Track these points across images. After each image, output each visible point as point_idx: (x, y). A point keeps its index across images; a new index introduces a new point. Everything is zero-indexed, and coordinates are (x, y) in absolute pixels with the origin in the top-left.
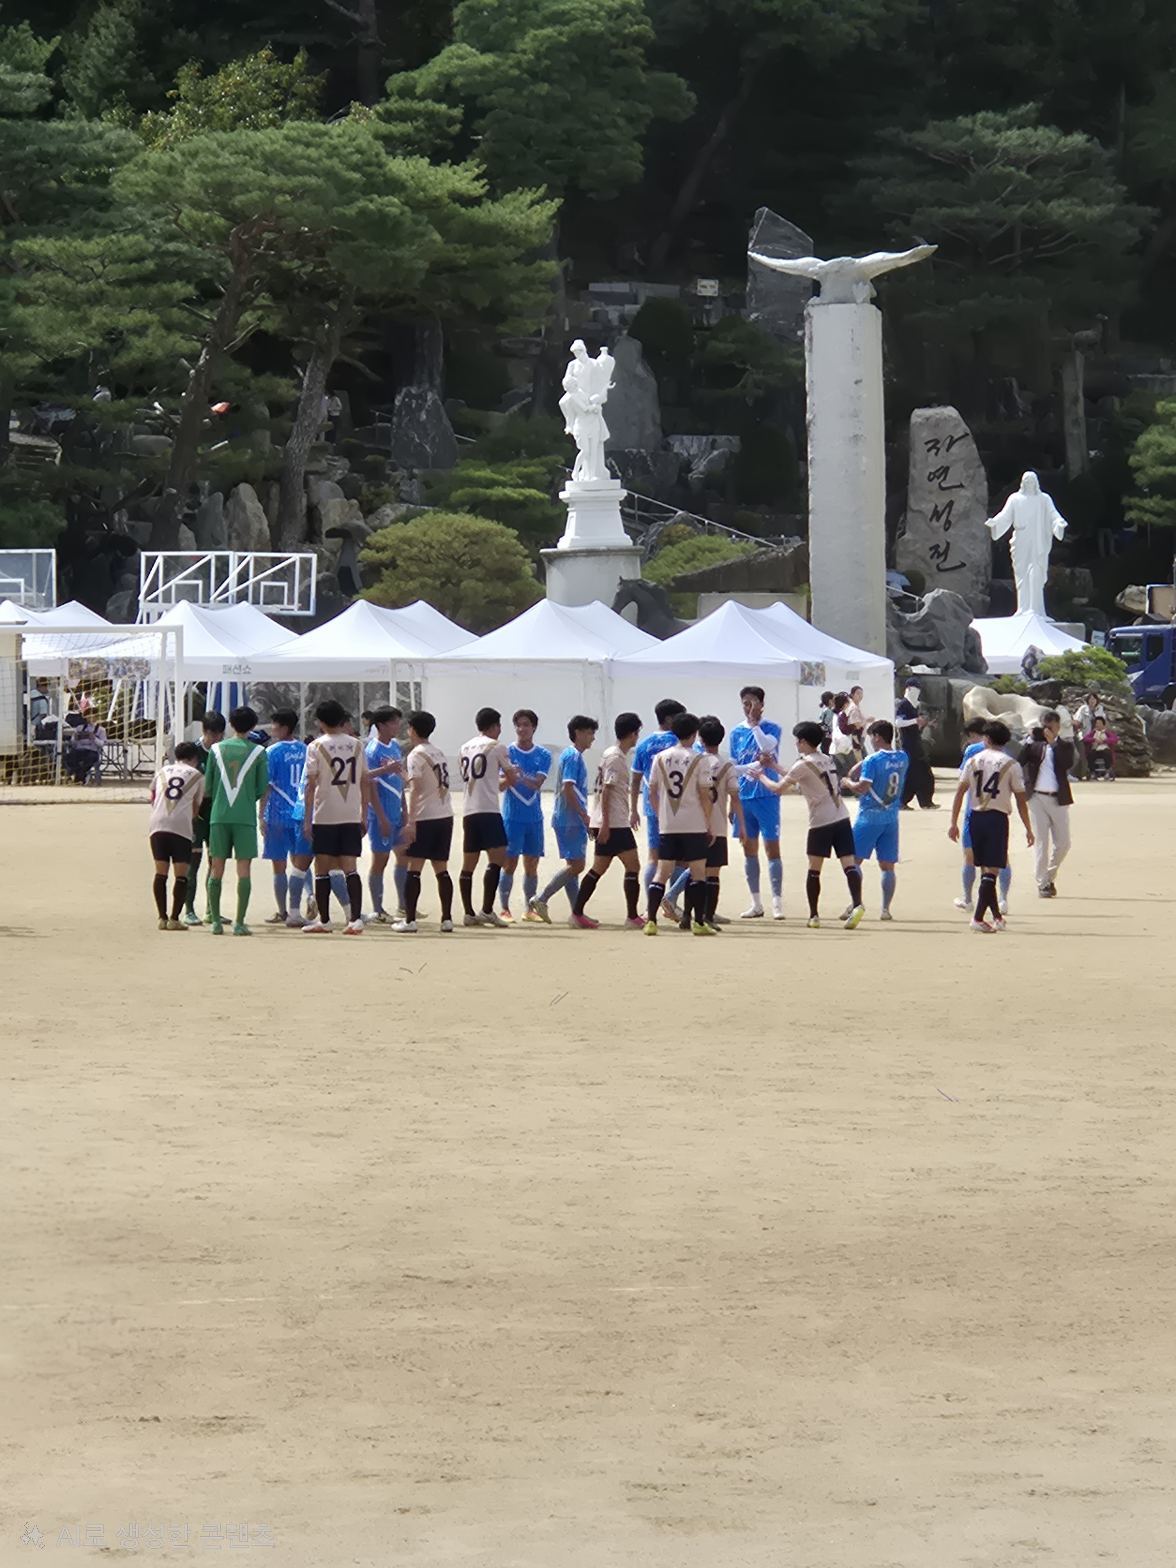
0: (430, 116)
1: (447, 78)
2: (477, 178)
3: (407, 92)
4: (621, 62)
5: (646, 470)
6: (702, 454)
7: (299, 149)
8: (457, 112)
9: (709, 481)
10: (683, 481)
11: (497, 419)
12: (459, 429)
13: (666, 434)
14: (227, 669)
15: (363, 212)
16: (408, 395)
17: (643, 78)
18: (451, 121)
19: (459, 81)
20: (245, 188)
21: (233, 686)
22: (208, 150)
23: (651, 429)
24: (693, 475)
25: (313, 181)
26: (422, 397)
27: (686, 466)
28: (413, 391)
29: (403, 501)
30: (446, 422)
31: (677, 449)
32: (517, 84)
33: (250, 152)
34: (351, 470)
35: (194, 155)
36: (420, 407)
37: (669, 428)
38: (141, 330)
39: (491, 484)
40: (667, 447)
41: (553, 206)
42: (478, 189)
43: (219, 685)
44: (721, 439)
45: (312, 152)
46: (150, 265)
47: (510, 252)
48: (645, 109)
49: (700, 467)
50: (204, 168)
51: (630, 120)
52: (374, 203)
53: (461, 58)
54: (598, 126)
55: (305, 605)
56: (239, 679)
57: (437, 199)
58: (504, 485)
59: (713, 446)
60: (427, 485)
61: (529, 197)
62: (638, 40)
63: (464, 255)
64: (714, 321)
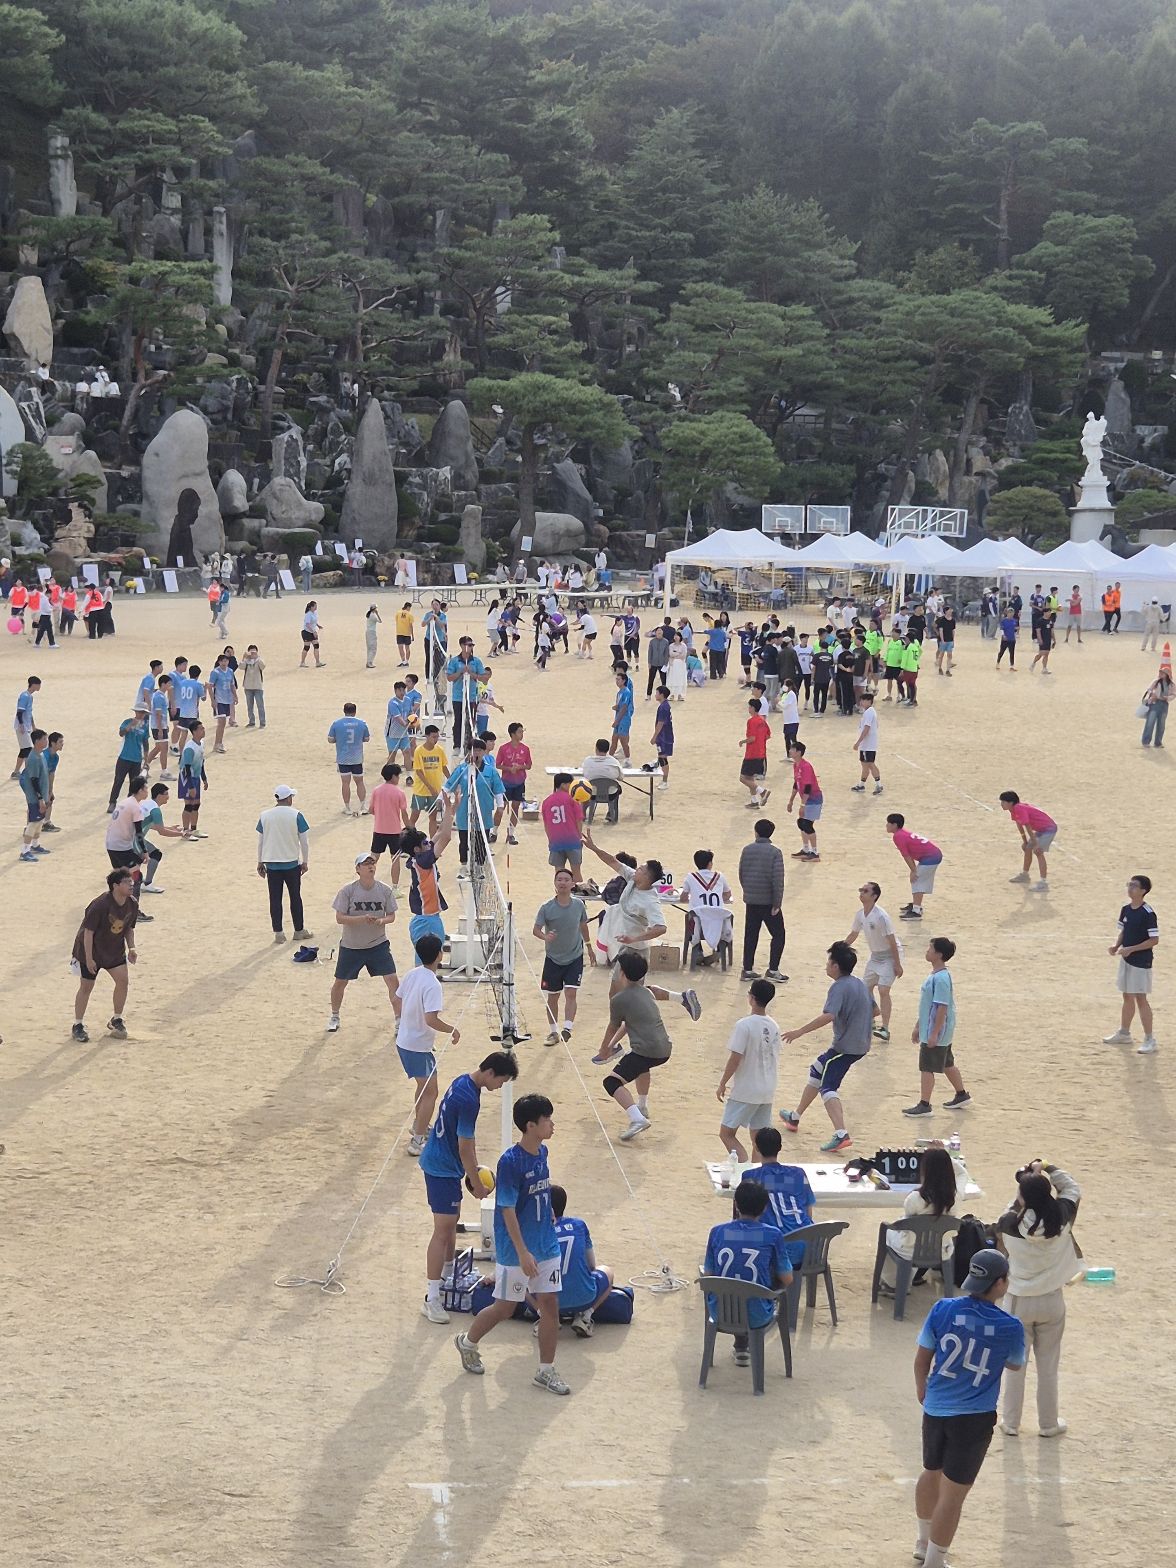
0: (1030, 278)
1: (1039, 258)
2: (1050, 314)
3: (1020, 265)
4: (1123, 250)
5: (1123, 442)
6: (1150, 434)
7: (967, 305)
8: (1043, 275)
9: (1153, 447)
10: (1140, 448)
11: (1056, 417)
12: (1038, 422)
13: (1134, 425)
14: (924, 568)
15: (996, 335)
16: (1015, 407)
17: (1131, 258)
18: (1040, 279)
19: (1044, 260)
20: (941, 324)
21: (927, 576)
22: (926, 306)
23: (1127, 423)
24: (1145, 445)
25: (974, 321)
26: (1021, 408)
27: (1142, 440)
28: (1018, 405)
29: (1009, 456)
30: (1032, 420)
31: (1138, 432)
32: (1072, 262)
33: (945, 307)
34: (988, 442)
35: (920, 307)
36: (1020, 413)
37: (1135, 422)
38: (893, 383)
39: (1051, 451)
40: (1134, 431)
41: (1085, 327)
42: (1050, 320)
43: (920, 576)
44: (1159, 427)
45: (973, 307)
46: (898, 352)
47: (1064, 349)
48: (1131, 272)
49: (1148, 441)
50: (923, 314)
51: (1123, 277)
52: (1001, 331)
53: (1046, 248)
54: (1108, 281)
55: (961, 532)
56: (931, 573)
57: (1030, 326)
58: (1056, 452)
59: (1155, 431)
60: (1023, 450)
61: (1073, 323)
62: (1129, 240)
63: (1041, 351)
64: (1159, 371)
